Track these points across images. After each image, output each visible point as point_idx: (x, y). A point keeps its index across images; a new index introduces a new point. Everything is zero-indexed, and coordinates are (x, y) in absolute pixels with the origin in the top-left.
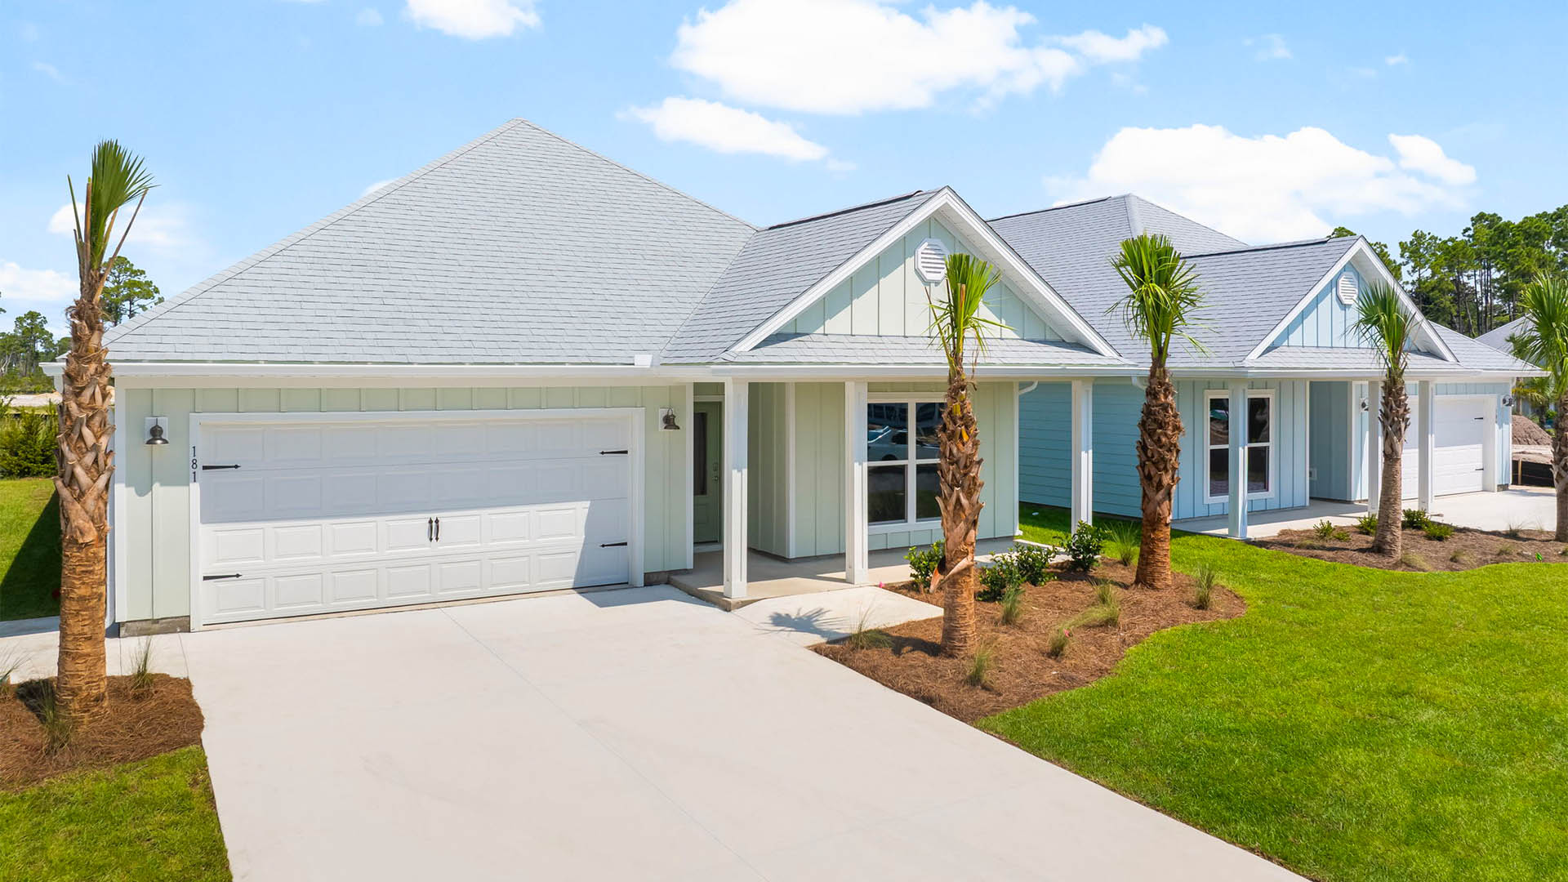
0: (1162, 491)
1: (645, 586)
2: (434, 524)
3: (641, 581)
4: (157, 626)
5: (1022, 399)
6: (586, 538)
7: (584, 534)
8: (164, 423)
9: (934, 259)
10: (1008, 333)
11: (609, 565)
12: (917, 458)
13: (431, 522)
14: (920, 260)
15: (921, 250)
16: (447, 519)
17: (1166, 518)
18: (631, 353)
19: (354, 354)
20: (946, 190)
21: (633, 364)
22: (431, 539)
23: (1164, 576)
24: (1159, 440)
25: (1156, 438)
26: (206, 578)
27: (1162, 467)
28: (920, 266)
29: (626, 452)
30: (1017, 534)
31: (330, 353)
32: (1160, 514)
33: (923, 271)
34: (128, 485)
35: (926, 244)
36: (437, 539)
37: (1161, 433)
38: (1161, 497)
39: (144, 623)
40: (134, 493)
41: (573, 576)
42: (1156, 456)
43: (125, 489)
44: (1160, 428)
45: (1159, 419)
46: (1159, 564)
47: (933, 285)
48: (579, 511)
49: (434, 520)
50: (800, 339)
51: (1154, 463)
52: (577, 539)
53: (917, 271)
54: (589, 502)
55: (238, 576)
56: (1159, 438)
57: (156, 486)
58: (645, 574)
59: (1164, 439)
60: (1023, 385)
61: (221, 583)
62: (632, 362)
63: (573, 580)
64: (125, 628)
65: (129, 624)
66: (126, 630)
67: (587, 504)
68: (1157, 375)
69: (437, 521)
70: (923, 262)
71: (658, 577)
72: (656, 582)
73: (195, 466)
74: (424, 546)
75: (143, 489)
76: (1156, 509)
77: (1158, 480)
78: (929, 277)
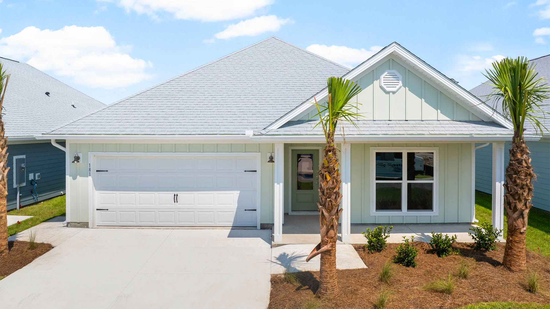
0: (517, 212)
1: (261, 229)
2: (176, 196)
3: (259, 227)
4: (79, 225)
5: (477, 151)
6: (238, 206)
7: (237, 204)
8: (80, 155)
9: (392, 80)
10: (442, 117)
11: (248, 218)
12: (408, 180)
13: (175, 195)
14: (382, 81)
15: (382, 77)
16: (182, 195)
17: (520, 229)
18: (244, 130)
19: (136, 131)
20: (394, 44)
21: (245, 134)
22: (175, 202)
23: (518, 263)
24: (515, 181)
25: (513, 180)
26: (97, 210)
27: (517, 197)
28: (383, 84)
29: (256, 171)
30: (473, 222)
31: (128, 131)
32: (516, 226)
33: (385, 87)
34: (70, 176)
35: (386, 73)
36: (177, 202)
37: (516, 177)
38: (516, 216)
39: (75, 223)
40: (72, 178)
41: (233, 221)
42: (513, 190)
43: (69, 177)
44: (515, 174)
45: (514, 169)
46: (515, 256)
47: (391, 94)
48: (235, 195)
49: (176, 194)
50: (309, 123)
51: (511, 195)
52: (234, 206)
53: (381, 87)
54: (239, 191)
55: (107, 210)
56: (515, 180)
57: (78, 177)
58: (261, 224)
59: (518, 181)
60: (477, 144)
61: (102, 212)
62: (244, 134)
63: (232, 223)
64: (69, 224)
65: (71, 223)
66: (70, 225)
67: (239, 192)
68: (516, 141)
69: (177, 195)
70: (384, 82)
71: (267, 226)
72: (266, 228)
73: (90, 170)
74: (172, 204)
75: (74, 178)
76: (513, 223)
77: (514, 206)
78: (388, 89)
